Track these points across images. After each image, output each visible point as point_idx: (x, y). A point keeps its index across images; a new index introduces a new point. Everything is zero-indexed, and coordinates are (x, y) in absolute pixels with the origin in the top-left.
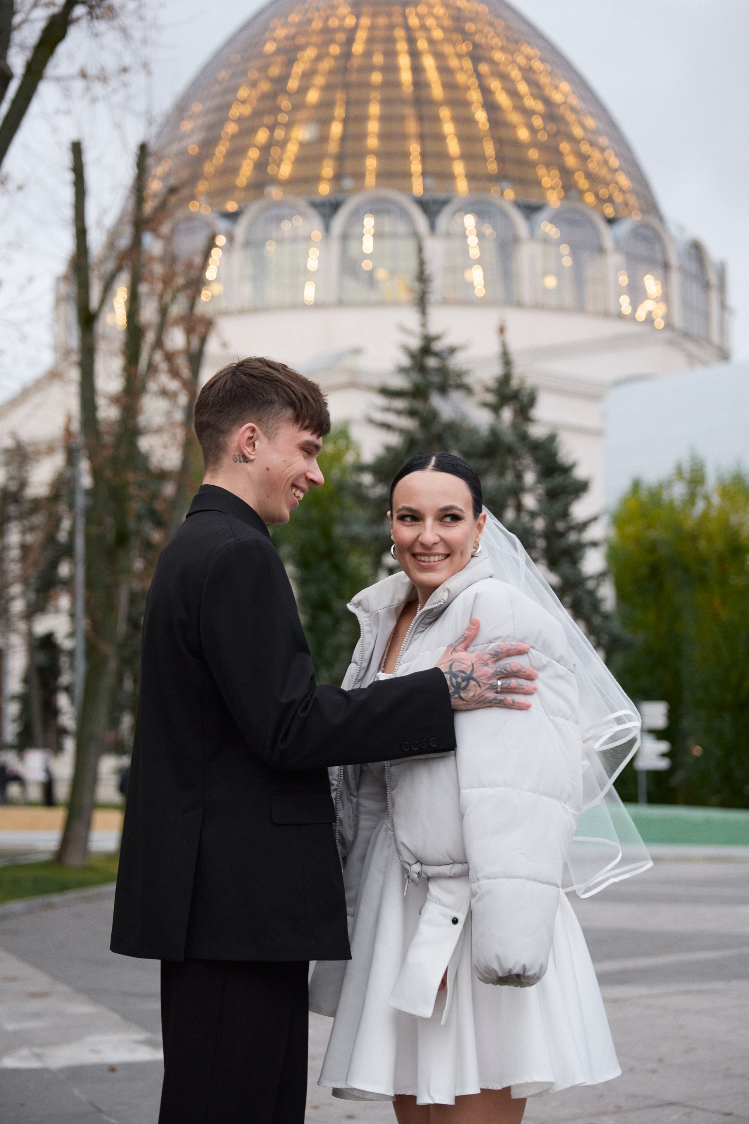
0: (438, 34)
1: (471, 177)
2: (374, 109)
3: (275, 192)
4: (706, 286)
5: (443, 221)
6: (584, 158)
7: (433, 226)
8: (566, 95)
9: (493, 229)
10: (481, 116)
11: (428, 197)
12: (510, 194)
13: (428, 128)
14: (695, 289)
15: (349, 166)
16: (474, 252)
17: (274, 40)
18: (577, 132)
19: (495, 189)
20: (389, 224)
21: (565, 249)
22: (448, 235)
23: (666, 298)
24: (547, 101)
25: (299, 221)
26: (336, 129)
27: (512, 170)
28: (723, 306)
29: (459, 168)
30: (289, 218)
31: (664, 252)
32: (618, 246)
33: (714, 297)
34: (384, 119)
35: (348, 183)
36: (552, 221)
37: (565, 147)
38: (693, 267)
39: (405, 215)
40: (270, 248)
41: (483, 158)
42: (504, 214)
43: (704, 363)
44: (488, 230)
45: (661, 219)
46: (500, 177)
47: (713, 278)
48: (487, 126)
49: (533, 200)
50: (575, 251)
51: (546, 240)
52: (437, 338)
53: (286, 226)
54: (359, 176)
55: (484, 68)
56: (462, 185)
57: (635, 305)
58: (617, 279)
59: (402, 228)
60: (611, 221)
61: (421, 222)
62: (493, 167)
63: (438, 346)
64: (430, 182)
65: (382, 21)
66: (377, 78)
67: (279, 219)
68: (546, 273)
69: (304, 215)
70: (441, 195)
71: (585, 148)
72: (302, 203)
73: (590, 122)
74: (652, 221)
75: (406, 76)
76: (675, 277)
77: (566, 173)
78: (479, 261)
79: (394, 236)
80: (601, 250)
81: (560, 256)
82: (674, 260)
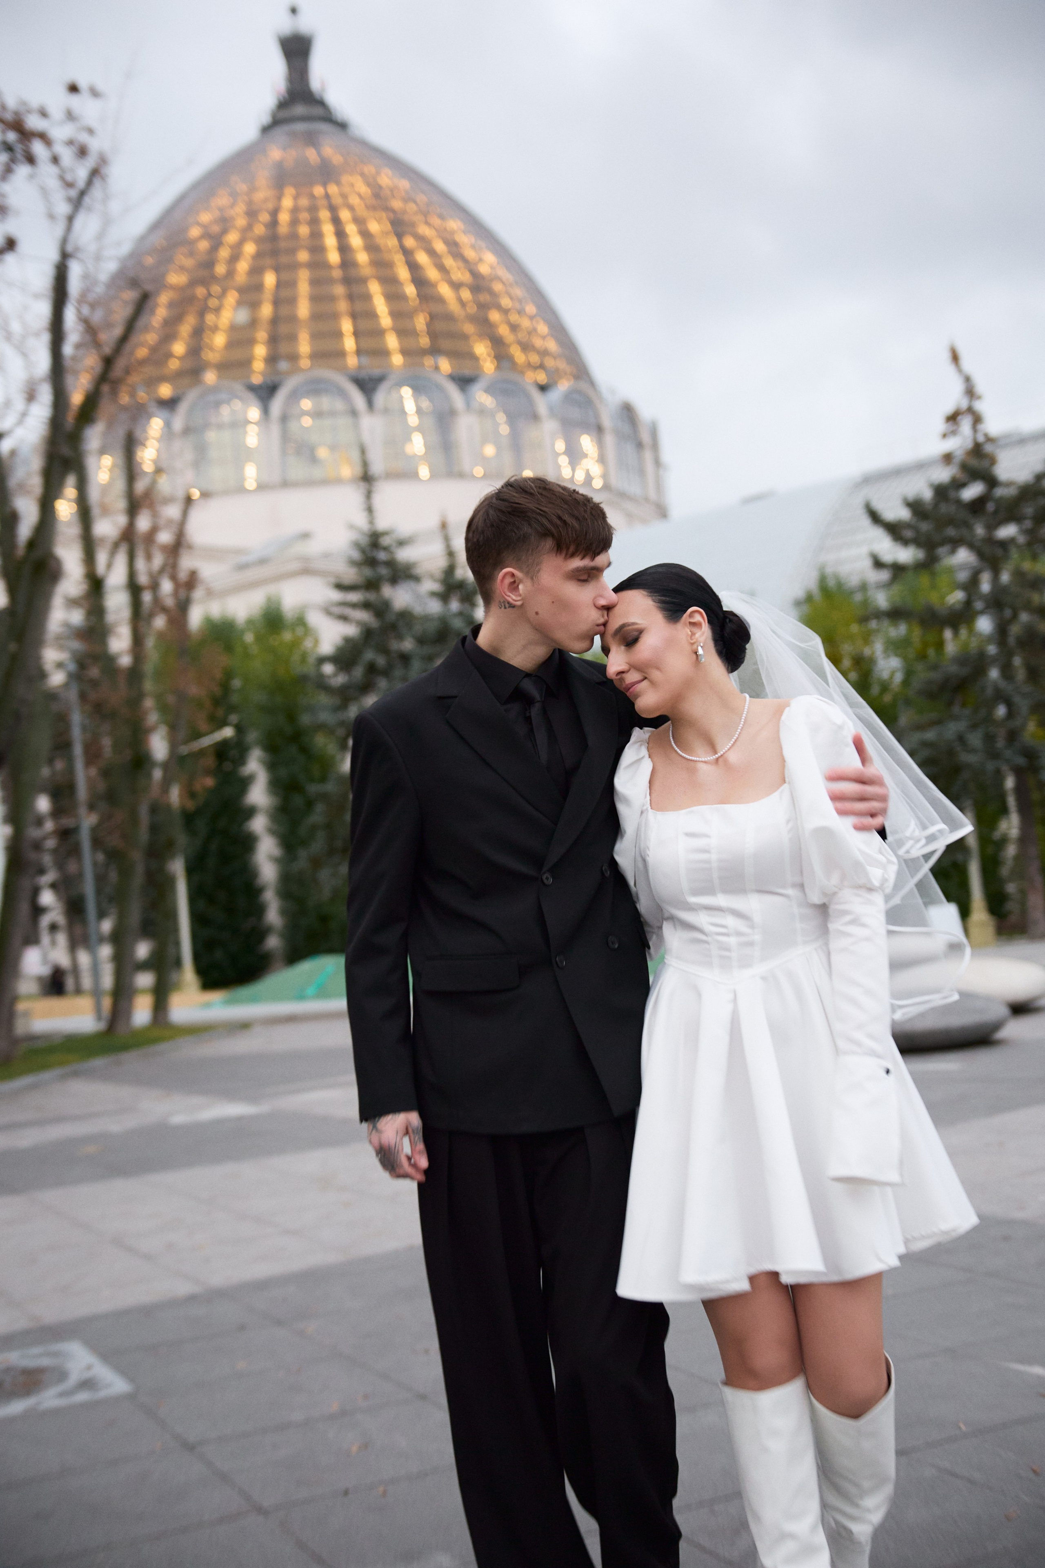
0: (361, 211)
1: (404, 352)
2: (304, 288)
3: (210, 377)
4: (640, 445)
5: (381, 397)
6: (514, 328)
7: (370, 404)
8: (492, 267)
9: (430, 401)
10: (410, 290)
11: (363, 374)
12: (445, 365)
13: (359, 306)
14: (630, 448)
15: (283, 348)
16: (413, 420)
17: (198, 224)
18: (505, 302)
19: (429, 361)
20: (326, 402)
21: (501, 418)
22: (386, 411)
23: (602, 459)
24: (475, 274)
25: (237, 405)
26: (266, 310)
27: (445, 344)
28: (658, 463)
29: (392, 341)
30: (228, 402)
31: (597, 416)
32: (552, 412)
33: (648, 455)
34: (315, 299)
35: (283, 365)
36: (487, 390)
37: (495, 316)
38: (626, 428)
39: (342, 393)
40: (211, 436)
41: (414, 333)
42: (440, 388)
43: (644, 521)
44: (425, 404)
45: (592, 383)
46: (435, 351)
47: (645, 437)
48: (418, 301)
49: (467, 372)
50: (512, 419)
51: (482, 412)
52: (385, 533)
53: (225, 412)
54: (294, 358)
55: (410, 242)
56: (397, 360)
57: (573, 464)
58: (553, 445)
59: (339, 405)
60: (543, 388)
61: (358, 399)
62: (425, 341)
63: (385, 541)
64: (365, 360)
65: (304, 202)
66: (303, 256)
67: (218, 404)
68: (484, 441)
69: (240, 399)
70: (376, 372)
71: (514, 318)
72: (238, 387)
73: (518, 292)
74: (583, 385)
75: (334, 257)
76: (609, 440)
77: (497, 343)
78: (419, 429)
79: (333, 414)
80: (535, 417)
81: (497, 425)
82: (607, 422)
